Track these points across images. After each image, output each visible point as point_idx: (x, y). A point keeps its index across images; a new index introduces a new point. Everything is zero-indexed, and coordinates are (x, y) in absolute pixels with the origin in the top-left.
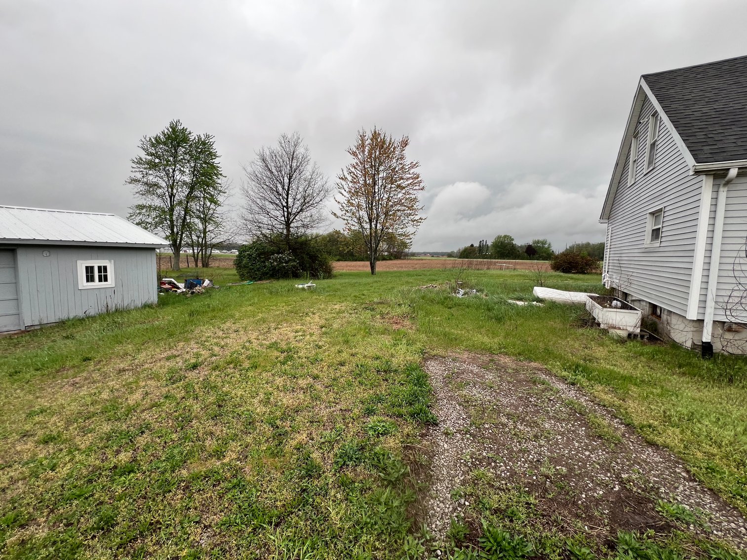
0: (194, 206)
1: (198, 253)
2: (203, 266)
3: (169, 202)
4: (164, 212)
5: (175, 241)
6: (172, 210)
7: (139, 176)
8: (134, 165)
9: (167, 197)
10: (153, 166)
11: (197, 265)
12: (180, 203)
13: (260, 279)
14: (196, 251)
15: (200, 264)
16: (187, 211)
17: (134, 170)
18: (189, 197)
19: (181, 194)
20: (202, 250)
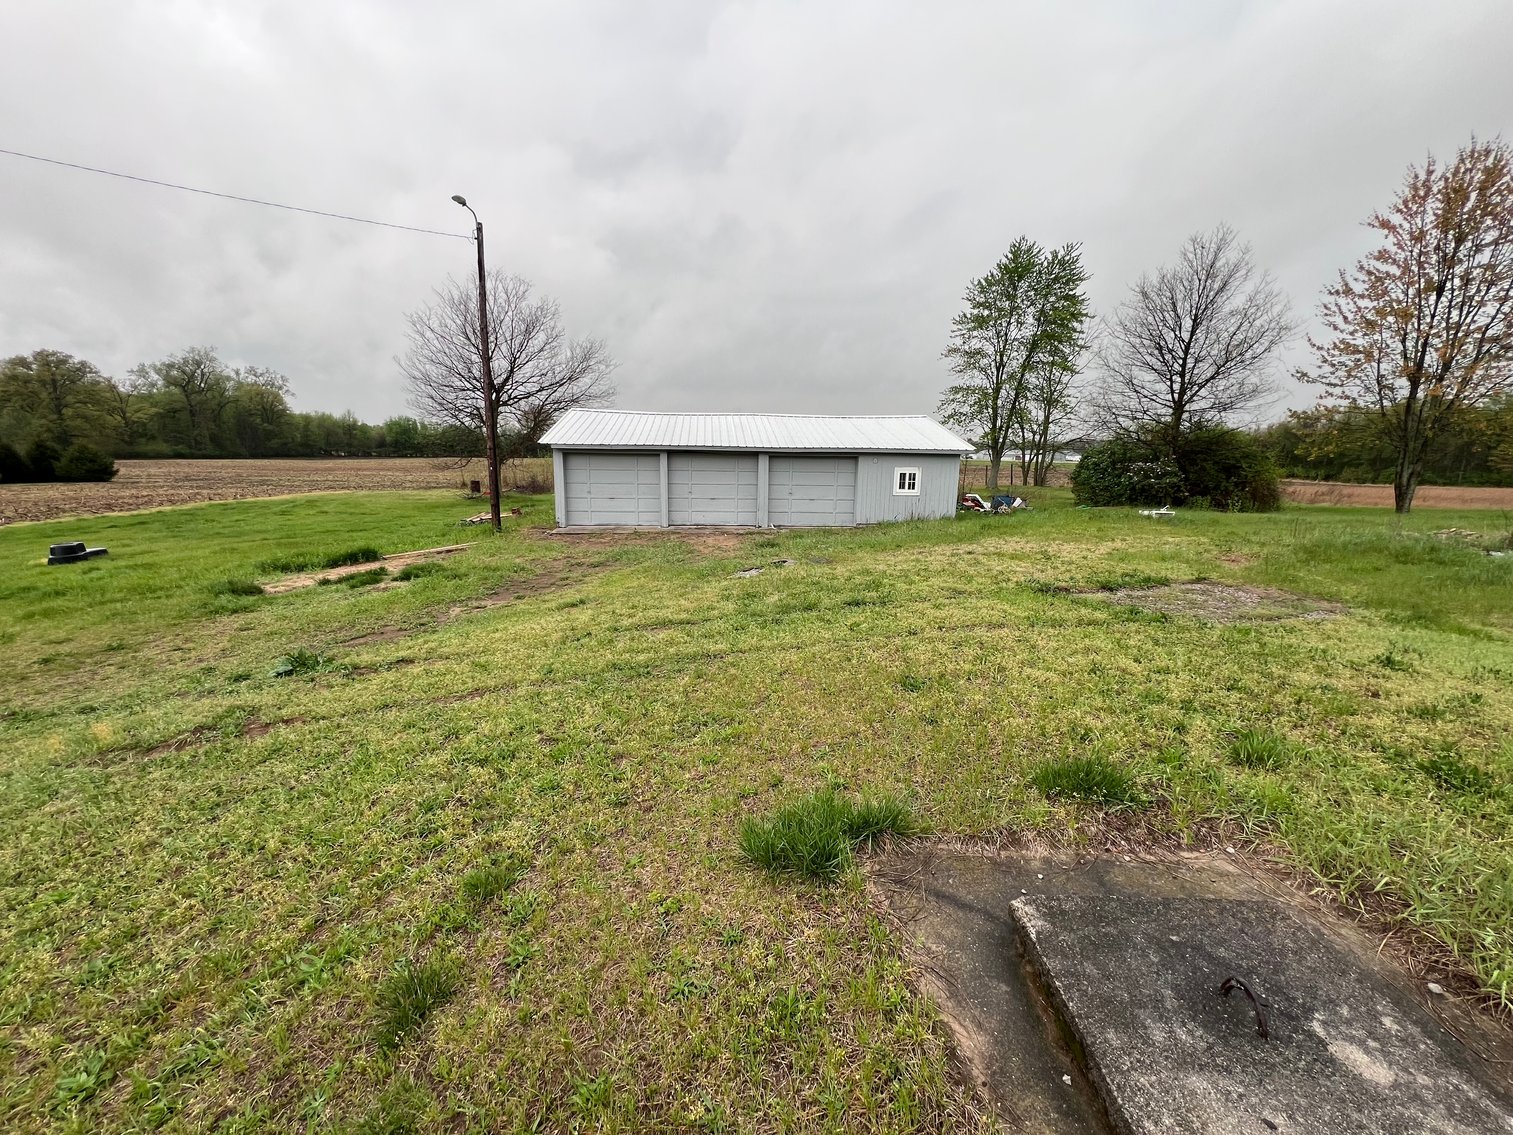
0: (1032, 379)
1: (1031, 460)
2: (1036, 484)
3: (994, 378)
4: (986, 395)
5: (996, 441)
6: (997, 390)
7: (959, 341)
8: (955, 327)
9: (994, 370)
10: (980, 322)
11: (1025, 483)
12: (1011, 377)
13: (1107, 504)
14: (1027, 458)
15: (1031, 481)
16: (1021, 389)
17: (953, 335)
18: (1027, 366)
19: (1016, 359)
20: (1037, 455)
